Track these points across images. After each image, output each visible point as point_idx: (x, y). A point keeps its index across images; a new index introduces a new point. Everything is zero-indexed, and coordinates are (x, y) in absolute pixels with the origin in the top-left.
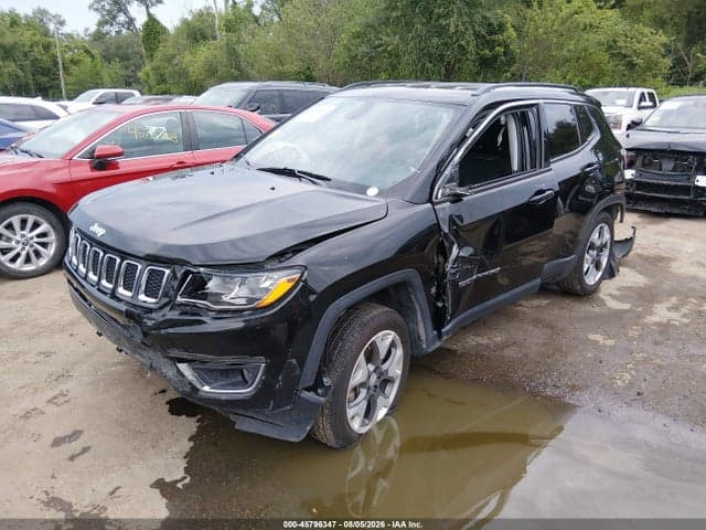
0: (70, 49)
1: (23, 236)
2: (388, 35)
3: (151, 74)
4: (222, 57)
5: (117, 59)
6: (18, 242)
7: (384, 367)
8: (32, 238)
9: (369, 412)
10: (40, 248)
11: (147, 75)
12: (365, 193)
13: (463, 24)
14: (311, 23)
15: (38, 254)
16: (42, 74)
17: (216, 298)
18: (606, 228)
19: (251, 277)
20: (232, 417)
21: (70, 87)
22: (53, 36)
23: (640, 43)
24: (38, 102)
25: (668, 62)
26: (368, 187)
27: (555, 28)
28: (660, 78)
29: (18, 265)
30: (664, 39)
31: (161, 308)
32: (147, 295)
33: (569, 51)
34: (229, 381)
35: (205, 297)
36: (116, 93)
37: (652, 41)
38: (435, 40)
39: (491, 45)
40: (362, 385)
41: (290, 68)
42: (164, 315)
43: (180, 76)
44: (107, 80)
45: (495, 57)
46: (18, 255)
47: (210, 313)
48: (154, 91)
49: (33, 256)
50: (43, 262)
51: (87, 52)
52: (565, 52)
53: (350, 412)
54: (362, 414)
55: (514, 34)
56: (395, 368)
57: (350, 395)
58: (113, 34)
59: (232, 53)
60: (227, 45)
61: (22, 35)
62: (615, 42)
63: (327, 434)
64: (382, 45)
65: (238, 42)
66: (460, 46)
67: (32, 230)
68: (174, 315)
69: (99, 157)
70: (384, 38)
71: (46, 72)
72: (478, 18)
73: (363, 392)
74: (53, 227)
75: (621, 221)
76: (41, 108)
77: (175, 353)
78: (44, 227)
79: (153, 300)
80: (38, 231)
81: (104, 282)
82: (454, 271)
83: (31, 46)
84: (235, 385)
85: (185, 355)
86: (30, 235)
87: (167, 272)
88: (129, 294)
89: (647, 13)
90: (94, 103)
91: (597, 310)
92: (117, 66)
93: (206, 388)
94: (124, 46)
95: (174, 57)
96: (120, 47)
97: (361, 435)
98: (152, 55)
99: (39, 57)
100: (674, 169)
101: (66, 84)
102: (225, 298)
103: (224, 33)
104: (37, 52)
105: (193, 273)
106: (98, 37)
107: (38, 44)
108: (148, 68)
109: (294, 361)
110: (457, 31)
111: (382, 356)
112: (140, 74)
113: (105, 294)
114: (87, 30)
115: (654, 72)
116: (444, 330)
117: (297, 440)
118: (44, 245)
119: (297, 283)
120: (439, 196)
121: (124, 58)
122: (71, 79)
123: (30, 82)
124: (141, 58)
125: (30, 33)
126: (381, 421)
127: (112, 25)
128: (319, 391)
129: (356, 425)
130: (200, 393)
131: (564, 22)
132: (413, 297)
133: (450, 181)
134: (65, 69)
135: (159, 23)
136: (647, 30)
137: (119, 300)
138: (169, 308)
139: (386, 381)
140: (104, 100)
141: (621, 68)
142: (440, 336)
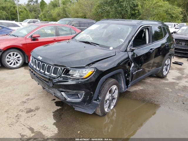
0: (21, 8)
1: (13, 58)
2: (107, 6)
3: (42, 15)
4: (61, 11)
5: (33, 11)
6: (12, 59)
7: (113, 95)
8: (16, 58)
9: (109, 107)
10: (17, 61)
11: (41, 16)
12: (109, 48)
13: (127, 4)
14: (86, 3)
15: (17, 63)
16: (13, 15)
17: (72, 75)
18: (169, 60)
19: (81, 70)
20: (74, 107)
21: (21, 18)
22: (16, 5)
23: (174, 11)
24: (14, 22)
25: (182, 16)
26: (110, 47)
27: (152, 6)
28: (179, 20)
29: (12, 66)
30: (181, 10)
31: (58, 78)
32: (54, 74)
33: (155, 12)
34: (74, 97)
35: (69, 75)
36: (34, 21)
37: (178, 10)
38: (120, 8)
39: (134, 10)
40: (108, 99)
41: (80, 15)
42: (59, 79)
43: (50, 16)
44: (30, 17)
45: (135, 14)
46: (12, 63)
47: (71, 79)
48: (43, 20)
49: (16, 63)
50: (18, 65)
51: (25, 9)
52: (154, 13)
53: (105, 107)
54: (108, 107)
55: (141, 7)
56: (116, 95)
57: (105, 102)
58: (32, 4)
59: (64, 10)
60: (63, 8)
61: (8, 4)
62: (168, 10)
63: (99, 112)
64: (105, 9)
65: (66, 7)
66: (126, 10)
67: (16, 56)
68: (61, 79)
69: (33, 37)
70: (106, 7)
71: (14, 14)
72: (131, 3)
73: (108, 101)
74: (21, 56)
75: (173, 58)
76: (15, 24)
77: (61, 89)
78: (19, 55)
79: (55, 75)
80: (17, 56)
81: (41, 70)
82: (132, 70)
83: (10, 7)
84: (76, 98)
85: (64, 90)
86: (15, 58)
87: (59, 68)
88: (49, 74)
89: (176, 3)
90: (28, 23)
91: (166, 81)
92: (33, 13)
93: (69, 99)
94: (35, 8)
95: (48, 11)
96: (34, 8)
97: (107, 113)
98: (42, 11)
99: (12, 10)
100: (185, 45)
101: (20, 18)
102: (74, 76)
103: (62, 5)
104: (12, 9)
105: (66, 68)
106: (28, 5)
107: (12, 7)
108: (41, 14)
109: (92, 92)
110: (125, 6)
111: (113, 92)
112: (39, 16)
113: (42, 73)
114: (25, 3)
115: (178, 18)
116: (128, 86)
117: (91, 113)
118: (19, 60)
119: (94, 72)
120: (129, 50)
121: (35, 11)
122: (21, 16)
123: (10, 17)
124: (39, 11)
125: (10, 4)
126: (112, 109)
127: (32, 2)
128: (98, 101)
129: (106, 110)
130: (67, 100)
131: (154, 5)
132: (121, 77)
133: (131, 46)
134: (19, 14)
135: (44, 2)
136: (176, 7)
137: (46, 75)
138: (60, 77)
139: (113, 99)
140: (30, 22)
141: (169, 17)
142: (127, 87)
